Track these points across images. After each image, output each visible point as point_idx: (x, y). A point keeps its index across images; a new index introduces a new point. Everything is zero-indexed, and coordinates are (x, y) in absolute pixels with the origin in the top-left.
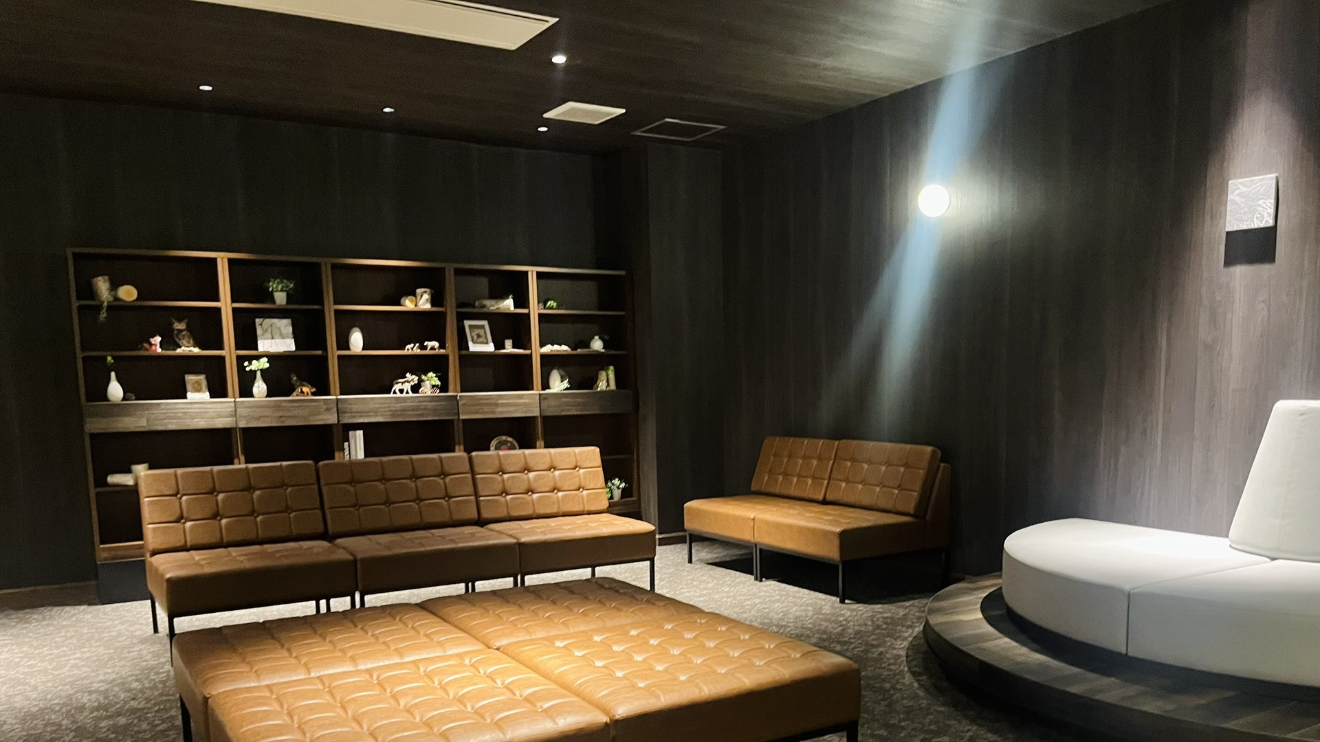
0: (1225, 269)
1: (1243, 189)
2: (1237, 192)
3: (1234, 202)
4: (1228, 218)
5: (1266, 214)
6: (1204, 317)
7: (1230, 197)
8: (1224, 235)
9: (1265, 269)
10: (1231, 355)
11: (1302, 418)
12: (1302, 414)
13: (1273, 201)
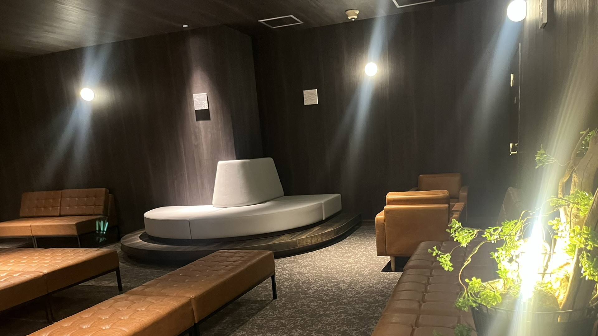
0: (197, 122)
1: (198, 97)
2: (196, 98)
3: (196, 101)
4: (195, 106)
5: (206, 106)
6: (193, 138)
7: (194, 99)
8: (195, 112)
9: (208, 122)
10: (203, 149)
11: (226, 166)
12: (226, 165)
13: (207, 101)
